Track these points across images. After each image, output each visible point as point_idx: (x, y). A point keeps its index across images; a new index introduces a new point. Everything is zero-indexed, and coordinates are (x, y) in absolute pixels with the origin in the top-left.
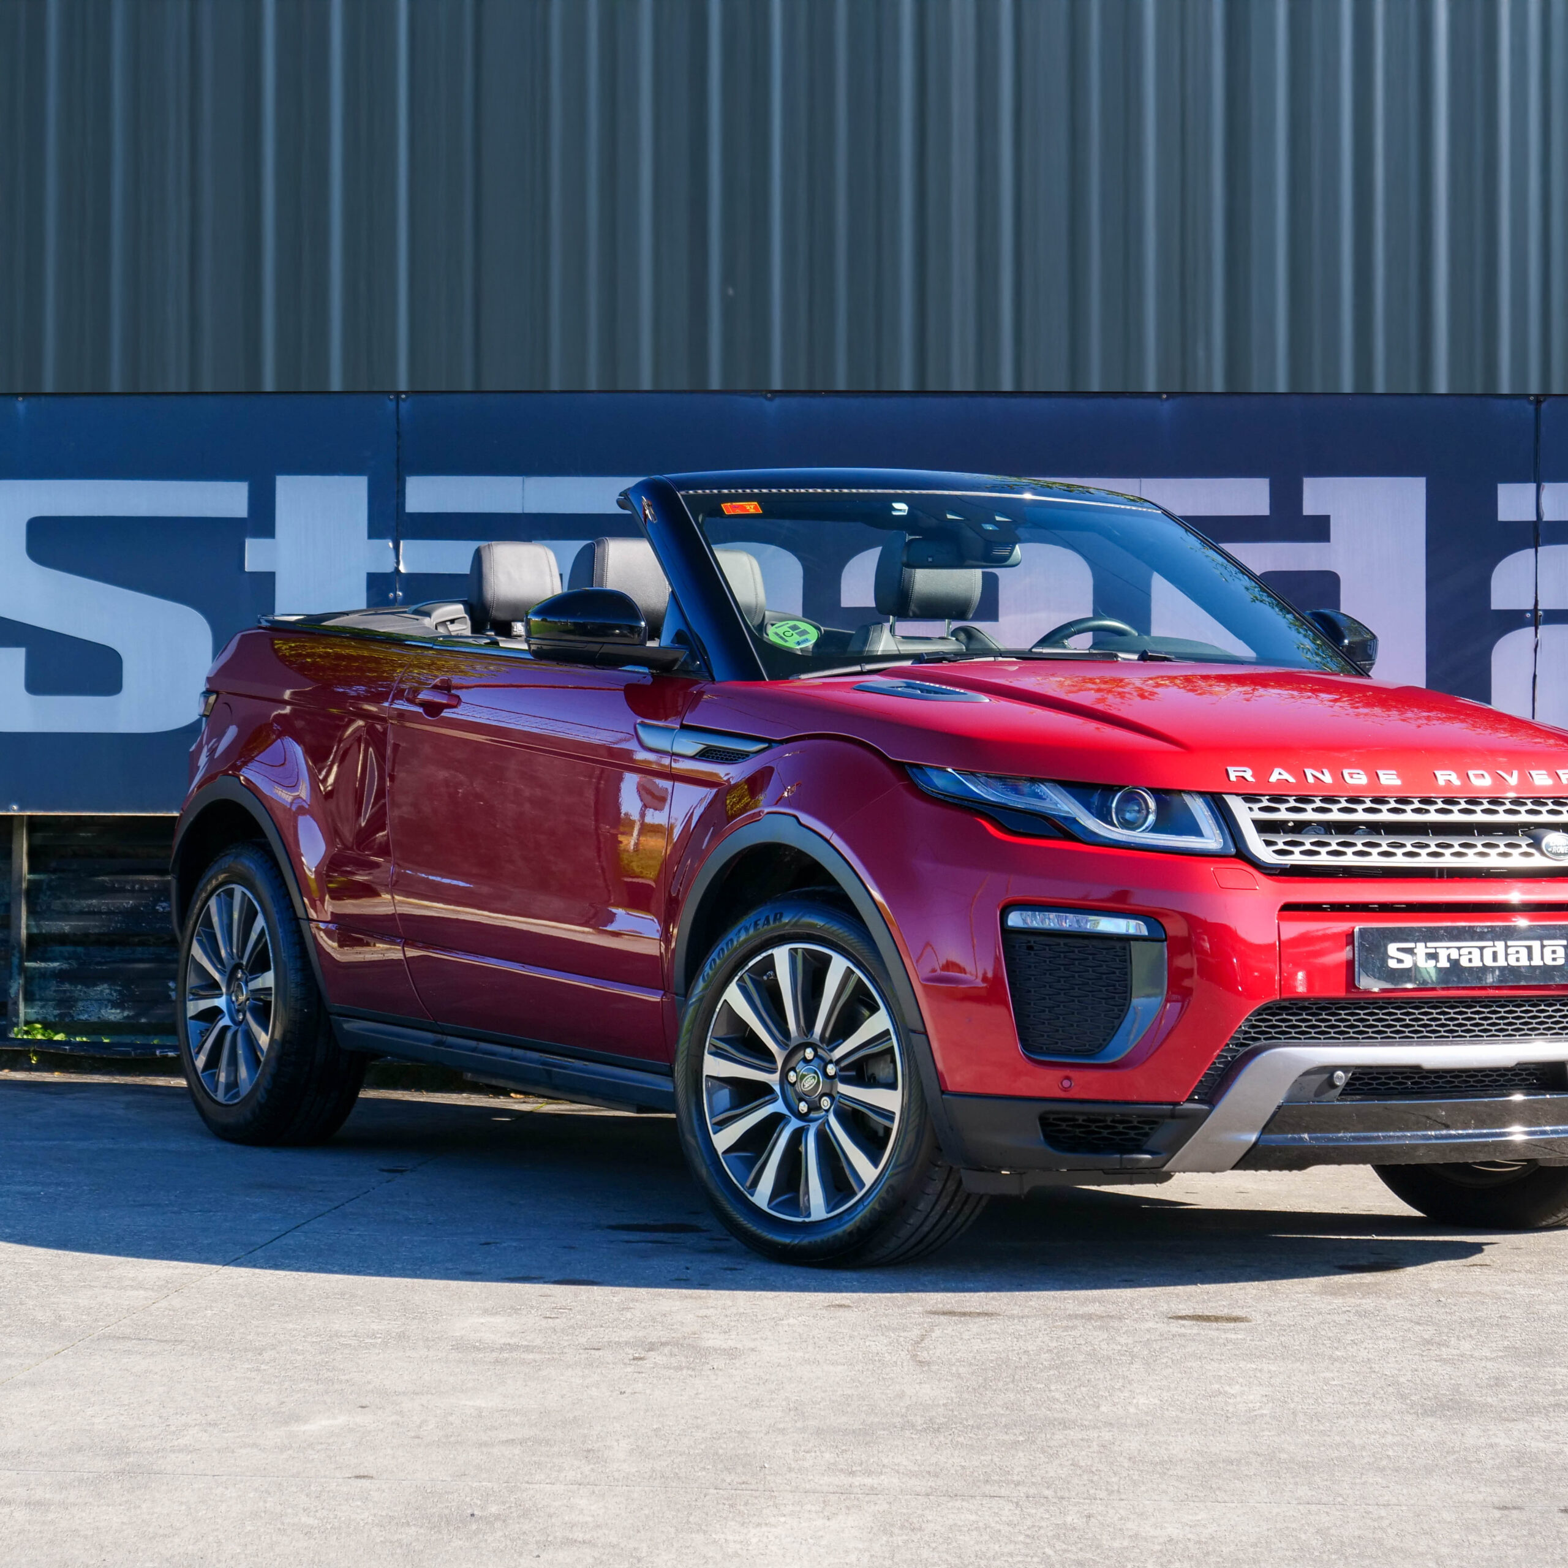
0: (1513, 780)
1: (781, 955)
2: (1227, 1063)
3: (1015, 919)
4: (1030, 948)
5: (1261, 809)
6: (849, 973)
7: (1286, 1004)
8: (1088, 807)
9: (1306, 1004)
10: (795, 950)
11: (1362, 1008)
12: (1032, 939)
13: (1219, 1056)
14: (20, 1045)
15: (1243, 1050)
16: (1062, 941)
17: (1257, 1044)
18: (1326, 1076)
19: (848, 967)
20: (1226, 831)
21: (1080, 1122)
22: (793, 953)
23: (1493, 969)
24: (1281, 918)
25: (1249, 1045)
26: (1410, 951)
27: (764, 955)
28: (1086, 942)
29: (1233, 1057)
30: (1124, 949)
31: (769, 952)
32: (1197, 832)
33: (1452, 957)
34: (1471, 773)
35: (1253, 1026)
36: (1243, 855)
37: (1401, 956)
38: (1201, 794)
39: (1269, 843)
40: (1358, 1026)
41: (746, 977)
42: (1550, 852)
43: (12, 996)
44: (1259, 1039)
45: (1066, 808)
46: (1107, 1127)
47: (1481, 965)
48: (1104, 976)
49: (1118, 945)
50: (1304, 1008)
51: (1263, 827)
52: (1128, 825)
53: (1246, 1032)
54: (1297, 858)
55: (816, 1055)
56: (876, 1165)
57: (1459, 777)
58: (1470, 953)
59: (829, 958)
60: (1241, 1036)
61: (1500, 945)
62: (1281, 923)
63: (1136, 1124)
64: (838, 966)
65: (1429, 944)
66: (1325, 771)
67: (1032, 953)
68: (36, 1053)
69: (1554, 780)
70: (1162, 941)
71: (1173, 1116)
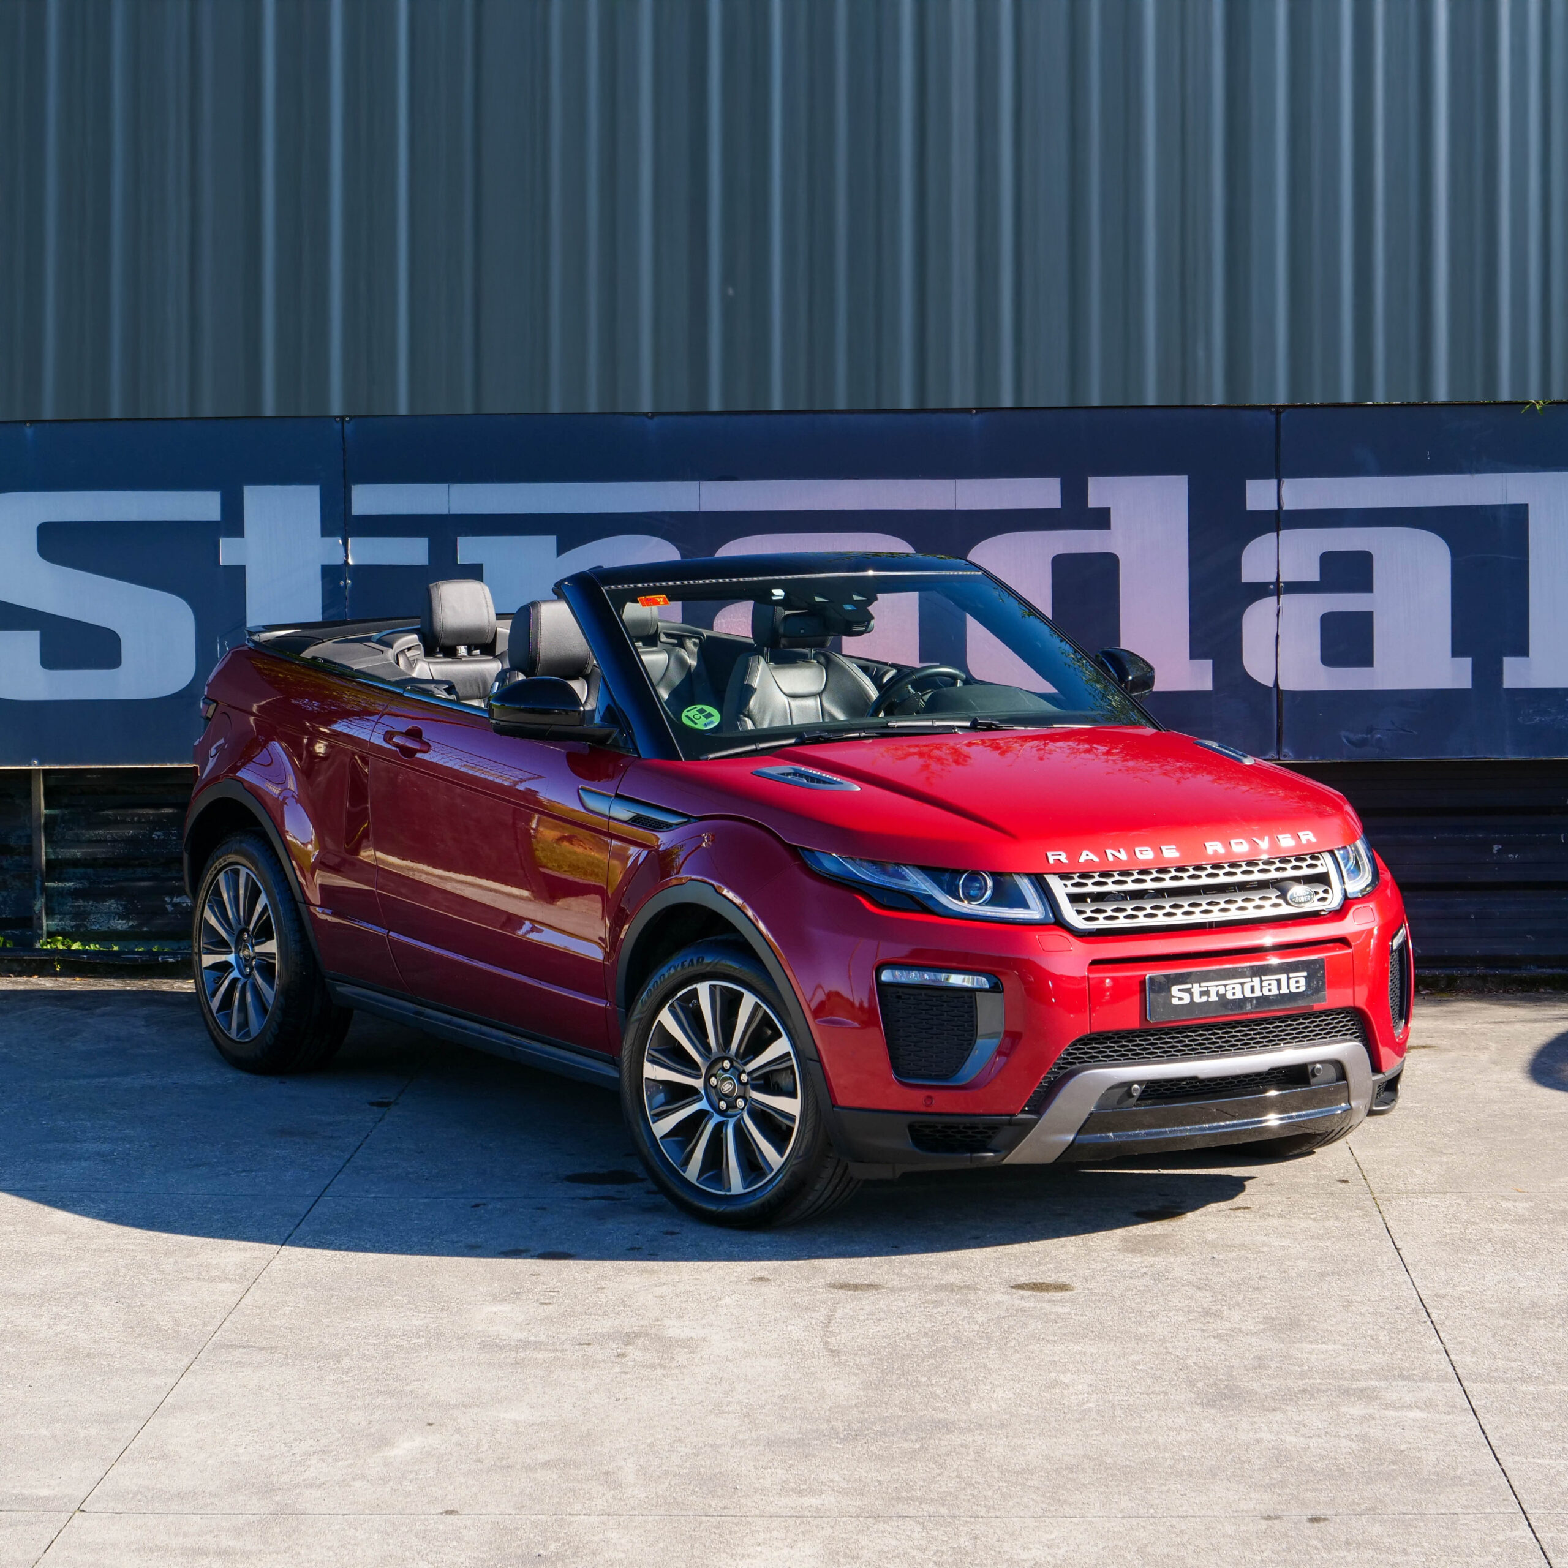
0: (1265, 844)
1: (703, 989)
2: (1050, 1083)
3: (886, 976)
4: (899, 997)
5: (1073, 885)
6: (757, 1006)
7: (1095, 1036)
8: (940, 885)
9: (1110, 1035)
10: (714, 986)
11: (1152, 1035)
12: (900, 990)
13: (1045, 1078)
14: (46, 955)
15: (1062, 1072)
16: (923, 992)
17: (1074, 1067)
18: (1126, 1089)
19: (756, 1003)
20: (1047, 905)
21: (939, 1128)
22: (712, 989)
23: (1252, 998)
25: (1066, 1068)
26: (1188, 991)
27: (690, 988)
28: (942, 993)
29: (1055, 1078)
30: (971, 997)
31: (694, 986)
32: (1024, 905)
33: (1220, 993)
34: (1232, 842)
35: (1069, 1054)
36: (1060, 923)
37: (1181, 995)
38: (1028, 875)
39: (1079, 912)
40: (1149, 1049)
41: (675, 1004)
42: (1294, 901)
43: (37, 911)
44: (1075, 1063)
45: (924, 887)
46: (960, 1132)
47: (1242, 996)
48: (956, 1018)
49: (966, 994)
50: (1109, 1038)
51: (1074, 898)
52: (971, 898)
53: (1064, 1059)
54: (1102, 923)
55: (732, 1066)
56: (782, 1156)
57: (1223, 846)
58: (1234, 988)
59: (742, 994)
60: (1062, 1061)
61: (1256, 980)
62: (1091, 973)
63: (981, 1129)
64: (749, 1001)
65: (1203, 984)
66: (1121, 850)
67: (901, 1001)
68: (59, 962)
69: (1296, 842)
70: (1000, 992)
71: (1010, 1123)
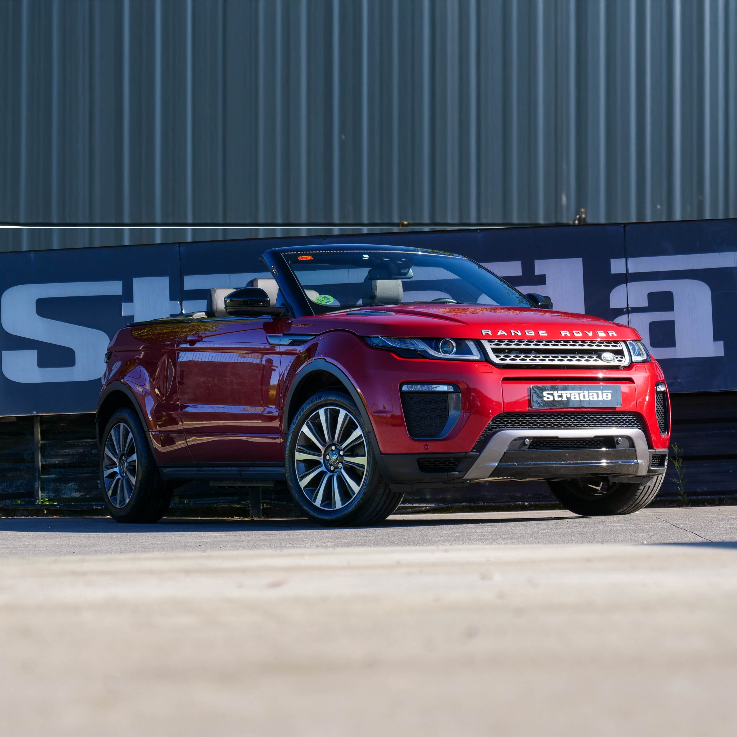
0: (590, 334)
1: (322, 412)
2: (485, 437)
3: (405, 388)
4: (411, 398)
5: (494, 345)
6: (346, 415)
7: (506, 415)
8: (430, 346)
9: (514, 414)
10: (327, 409)
11: (535, 416)
12: (412, 395)
13: (482, 435)
14: (39, 507)
15: (490, 432)
16: (423, 395)
17: (496, 430)
18: (522, 441)
19: (346, 413)
20: (482, 353)
21: (432, 462)
22: (326, 411)
24: (502, 383)
25: (493, 430)
26: (552, 394)
27: (316, 412)
28: (432, 395)
29: (487, 435)
32: (471, 353)
33: (568, 396)
34: (574, 332)
35: (493, 423)
36: (488, 361)
37: (548, 396)
38: (472, 340)
39: (498, 357)
40: (534, 423)
41: (309, 422)
42: (605, 360)
43: (36, 488)
45: (423, 348)
46: (442, 463)
48: (439, 407)
49: (444, 395)
50: (513, 416)
51: (495, 351)
52: (445, 352)
53: (491, 425)
54: (508, 362)
55: (336, 448)
56: (359, 485)
57: (569, 333)
58: (575, 395)
59: (339, 411)
60: (490, 427)
61: (586, 392)
62: (503, 385)
63: (452, 461)
64: (342, 413)
65: (559, 392)
66: (519, 331)
67: (412, 400)
68: (46, 509)
69: (606, 335)
70: (459, 393)
71: (466, 457)
